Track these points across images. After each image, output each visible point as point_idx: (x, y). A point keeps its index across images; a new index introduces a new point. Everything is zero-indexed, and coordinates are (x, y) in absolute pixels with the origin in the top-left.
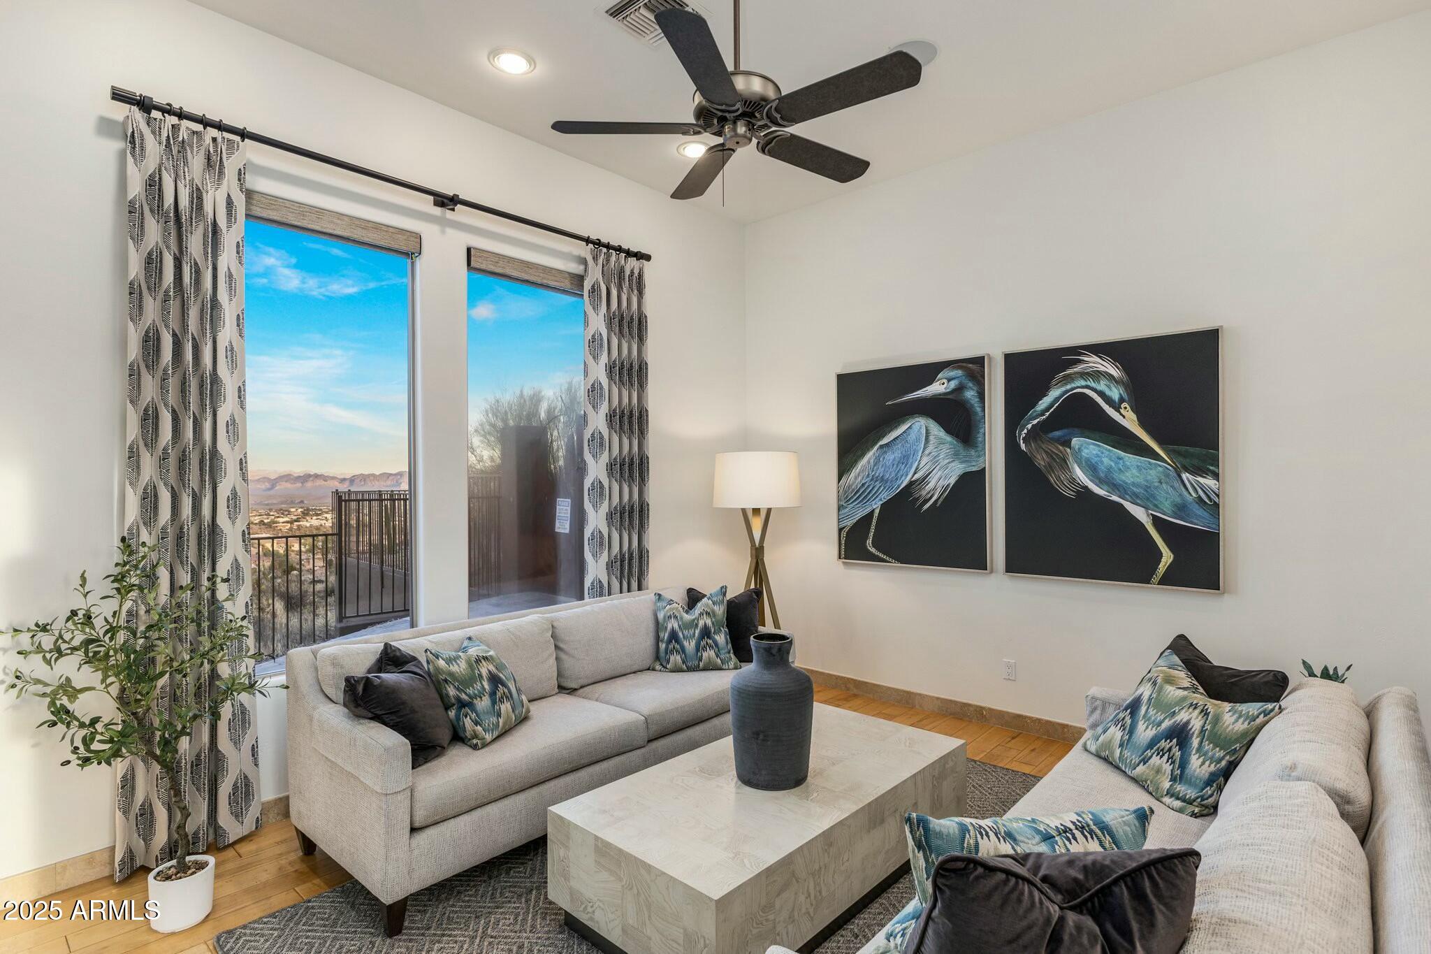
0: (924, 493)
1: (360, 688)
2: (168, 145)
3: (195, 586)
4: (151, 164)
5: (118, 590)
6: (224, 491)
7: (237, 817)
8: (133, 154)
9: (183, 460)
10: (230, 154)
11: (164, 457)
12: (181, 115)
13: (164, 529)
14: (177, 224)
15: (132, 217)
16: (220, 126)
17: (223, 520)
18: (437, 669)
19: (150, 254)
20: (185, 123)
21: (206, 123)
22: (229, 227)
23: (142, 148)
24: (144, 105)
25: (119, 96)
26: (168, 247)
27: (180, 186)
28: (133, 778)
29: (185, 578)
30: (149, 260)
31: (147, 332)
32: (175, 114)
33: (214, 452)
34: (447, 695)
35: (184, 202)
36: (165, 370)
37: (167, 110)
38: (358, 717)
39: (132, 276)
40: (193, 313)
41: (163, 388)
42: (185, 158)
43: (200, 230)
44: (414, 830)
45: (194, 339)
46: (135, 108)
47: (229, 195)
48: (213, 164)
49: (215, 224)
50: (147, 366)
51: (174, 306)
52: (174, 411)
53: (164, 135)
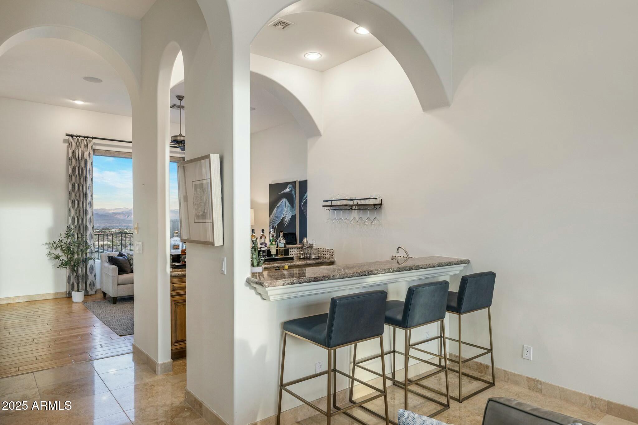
0: (285, 221)
1: (111, 258)
2: (77, 144)
3: (82, 238)
4: (73, 148)
5: (67, 236)
6: (88, 218)
7: (91, 289)
8: (70, 147)
9: (80, 211)
10: (89, 143)
11: (76, 210)
12: (79, 137)
13: (76, 226)
14: (79, 160)
15: (70, 160)
16: (88, 137)
17: (88, 224)
18: (129, 257)
19: (73, 167)
20: (81, 138)
21: (84, 137)
22: (89, 159)
23: (72, 145)
24: (72, 136)
25: (67, 135)
26: (77, 166)
27: (79, 152)
28: (70, 277)
29: (80, 236)
30: (73, 169)
31: (73, 184)
32: (78, 137)
33: (86, 209)
34: (131, 263)
35: (80, 156)
36: (76, 192)
37: (77, 136)
38: (111, 264)
39: (70, 173)
40: (82, 179)
41: (76, 196)
42: (80, 146)
43: (83, 161)
44: (118, 285)
45: (82, 184)
46: (70, 137)
47: (89, 152)
48: (86, 146)
49: (86, 160)
50: (73, 191)
51: (78, 178)
52: (78, 200)
53: (76, 142)
